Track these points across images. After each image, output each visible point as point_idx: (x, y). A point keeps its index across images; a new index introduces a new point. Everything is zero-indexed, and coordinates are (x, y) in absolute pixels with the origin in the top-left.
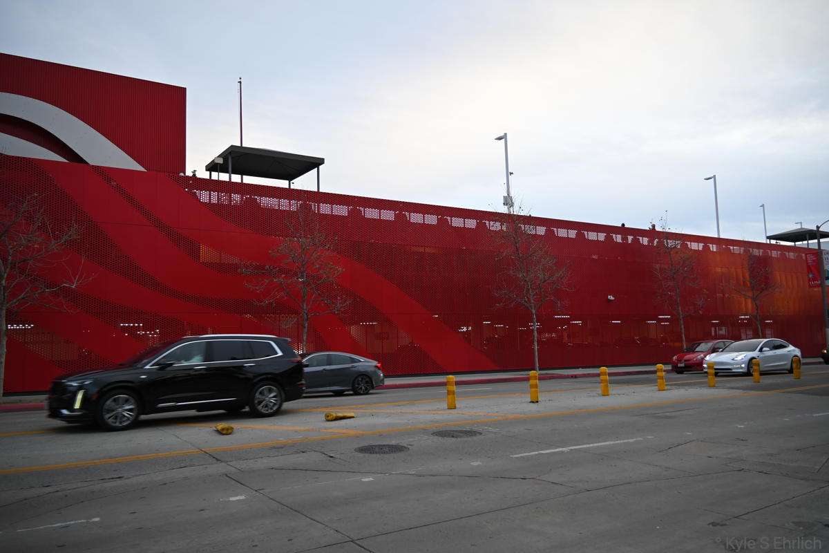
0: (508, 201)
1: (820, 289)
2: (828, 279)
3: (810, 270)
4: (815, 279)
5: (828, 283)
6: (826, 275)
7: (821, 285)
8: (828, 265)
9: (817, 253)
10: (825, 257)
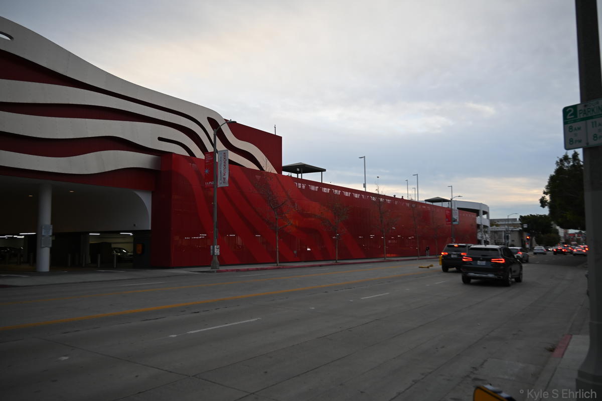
0: (365, 186)
1: (450, 226)
2: (454, 221)
3: (447, 217)
4: (449, 221)
5: (454, 223)
6: (453, 220)
7: (451, 224)
8: (456, 216)
9: (450, 210)
10: (453, 212)
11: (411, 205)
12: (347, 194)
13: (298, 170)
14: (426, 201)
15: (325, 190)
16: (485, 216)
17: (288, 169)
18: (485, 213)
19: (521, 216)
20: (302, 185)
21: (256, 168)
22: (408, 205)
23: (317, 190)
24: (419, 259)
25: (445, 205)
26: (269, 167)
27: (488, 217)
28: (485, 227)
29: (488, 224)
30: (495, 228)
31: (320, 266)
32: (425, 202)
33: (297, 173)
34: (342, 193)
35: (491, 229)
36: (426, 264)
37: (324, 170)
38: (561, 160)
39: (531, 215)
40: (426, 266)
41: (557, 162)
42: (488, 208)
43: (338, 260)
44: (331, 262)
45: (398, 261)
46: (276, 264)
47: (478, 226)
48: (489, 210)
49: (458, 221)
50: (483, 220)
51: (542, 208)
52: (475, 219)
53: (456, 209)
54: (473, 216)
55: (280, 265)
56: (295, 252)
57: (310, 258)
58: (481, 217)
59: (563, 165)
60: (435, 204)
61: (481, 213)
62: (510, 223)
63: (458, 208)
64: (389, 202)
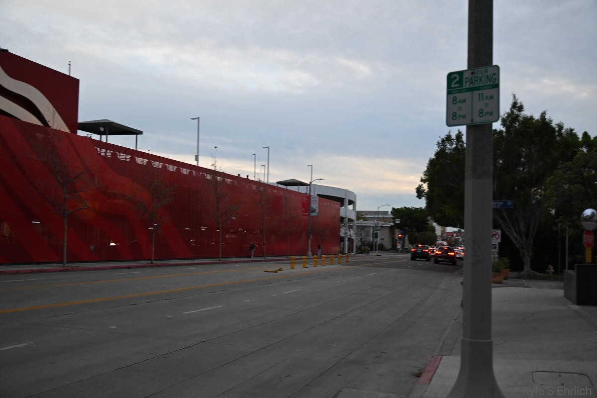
1: (307, 217)
2: (313, 212)
3: (304, 206)
4: (306, 212)
5: (313, 214)
6: (312, 210)
7: (309, 215)
8: (315, 205)
9: (308, 197)
10: (312, 199)
11: (258, 188)
12: (171, 168)
13: (102, 129)
14: (278, 183)
15: (140, 161)
16: (351, 207)
17: (87, 127)
18: (351, 202)
19: (393, 208)
20: (106, 152)
21: (38, 122)
22: (254, 187)
23: (128, 160)
24: (265, 261)
25: (302, 190)
26: (57, 123)
27: (354, 208)
28: (350, 220)
29: (353, 217)
30: (362, 222)
31: (129, 268)
32: (276, 185)
33: (101, 133)
34: (164, 167)
35: (357, 223)
36: (273, 267)
37: (141, 133)
38: (443, 141)
39: (405, 207)
40: (274, 270)
41: (438, 143)
42: (355, 196)
43: (155, 260)
44: (144, 263)
45: (237, 262)
46: (62, 265)
47: (342, 219)
48: (355, 200)
49: (317, 211)
50: (348, 211)
51: (418, 199)
52: (339, 210)
53: (316, 195)
54: (336, 206)
55: (68, 266)
56: (92, 247)
57: (114, 256)
58: (346, 208)
59: (445, 146)
60: (289, 188)
61: (346, 202)
62: (380, 216)
63: (318, 195)
64: (229, 183)
